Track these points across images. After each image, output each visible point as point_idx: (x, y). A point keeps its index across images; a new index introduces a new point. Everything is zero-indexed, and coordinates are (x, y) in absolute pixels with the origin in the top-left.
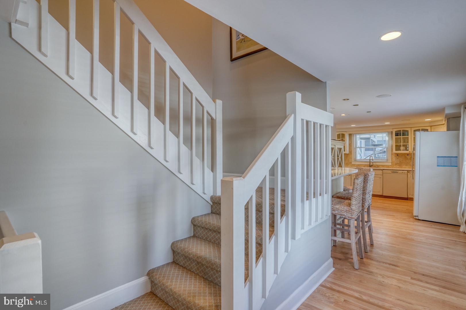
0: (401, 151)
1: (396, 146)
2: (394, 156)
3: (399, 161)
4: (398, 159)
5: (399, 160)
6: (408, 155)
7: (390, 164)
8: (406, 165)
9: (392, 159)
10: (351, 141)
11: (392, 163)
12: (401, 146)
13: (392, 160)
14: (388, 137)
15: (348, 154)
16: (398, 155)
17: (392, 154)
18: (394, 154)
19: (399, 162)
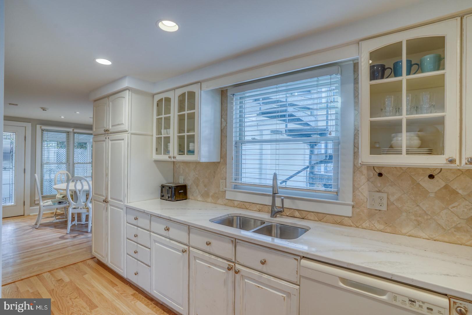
0: (400, 153)
1: (374, 127)
2: (363, 179)
3: (385, 202)
4: (379, 191)
5: (385, 196)
6: (431, 177)
7: (348, 211)
8: (418, 224)
9: (355, 189)
10: (226, 121)
11: (353, 207)
12: (401, 131)
13: (354, 196)
14: (343, 93)
15: (219, 163)
16: (380, 175)
17: (356, 169)
18: (365, 171)
19: (384, 208)
